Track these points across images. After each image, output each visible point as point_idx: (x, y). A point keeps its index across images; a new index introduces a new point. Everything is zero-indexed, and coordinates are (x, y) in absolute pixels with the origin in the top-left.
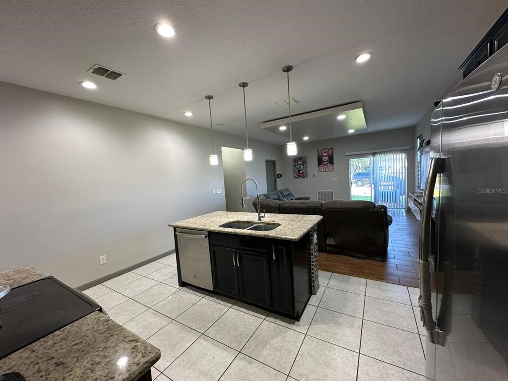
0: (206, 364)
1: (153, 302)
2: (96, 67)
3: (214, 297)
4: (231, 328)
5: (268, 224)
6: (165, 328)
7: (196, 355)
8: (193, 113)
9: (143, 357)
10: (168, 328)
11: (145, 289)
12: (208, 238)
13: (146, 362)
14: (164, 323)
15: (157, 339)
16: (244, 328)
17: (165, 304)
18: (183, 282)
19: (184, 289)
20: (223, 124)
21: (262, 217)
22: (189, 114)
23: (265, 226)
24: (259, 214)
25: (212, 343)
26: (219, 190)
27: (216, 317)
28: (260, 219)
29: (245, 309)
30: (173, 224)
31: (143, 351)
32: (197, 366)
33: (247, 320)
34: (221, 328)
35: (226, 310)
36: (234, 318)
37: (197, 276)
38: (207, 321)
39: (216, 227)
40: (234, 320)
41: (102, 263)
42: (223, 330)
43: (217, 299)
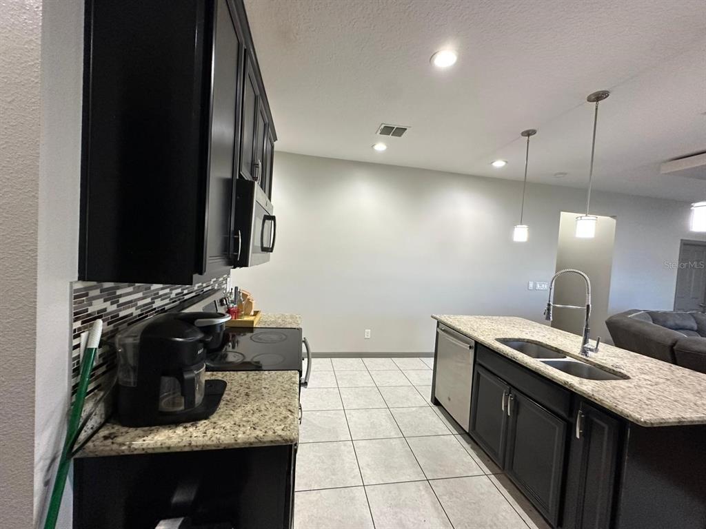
0: (412, 520)
1: (395, 403)
2: (382, 127)
3: (468, 443)
4: (470, 504)
5: (602, 367)
6: (391, 441)
7: (406, 498)
8: (507, 162)
9: (283, 430)
10: (394, 442)
11: (394, 384)
12: (473, 350)
13: (280, 436)
14: (393, 434)
15: (377, 446)
16: (492, 520)
17: (404, 413)
18: (436, 399)
19: (436, 408)
20: (566, 174)
21: (591, 350)
22: (499, 164)
23: (590, 369)
24: (585, 342)
25: (432, 502)
26: (542, 285)
27: (458, 472)
28: (584, 351)
29: (511, 495)
30: (438, 317)
31: (287, 425)
32: (401, 513)
33: (504, 514)
34: (456, 492)
35: (476, 473)
36: (482, 494)
37: (451, 399)
38: (442, 469)
39: (489, 339)
40: (482, 497)
41: (366, 337)
42: (457, 498)
43: (471, 448)
